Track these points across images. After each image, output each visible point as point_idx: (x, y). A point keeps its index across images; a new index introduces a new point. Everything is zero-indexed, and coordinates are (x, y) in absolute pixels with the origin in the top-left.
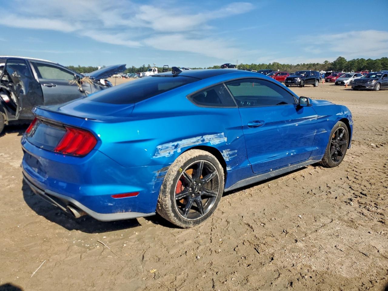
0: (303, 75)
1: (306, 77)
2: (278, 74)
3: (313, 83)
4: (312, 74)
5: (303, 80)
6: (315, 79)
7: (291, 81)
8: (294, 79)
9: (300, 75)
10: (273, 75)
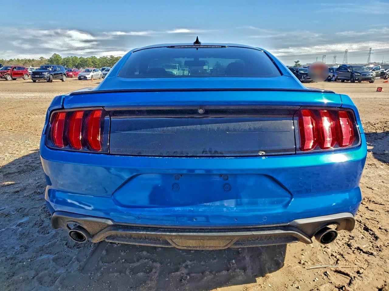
0: (50, 69)
1: (54, 71)
2: (14, 68)
3: (61, 78)
4: (58, 68)
5: (51, 75)
6: (62, 73)
7: (38, 76)
8: (42, 74)
9: (47, 70)
10: (9, 69)
